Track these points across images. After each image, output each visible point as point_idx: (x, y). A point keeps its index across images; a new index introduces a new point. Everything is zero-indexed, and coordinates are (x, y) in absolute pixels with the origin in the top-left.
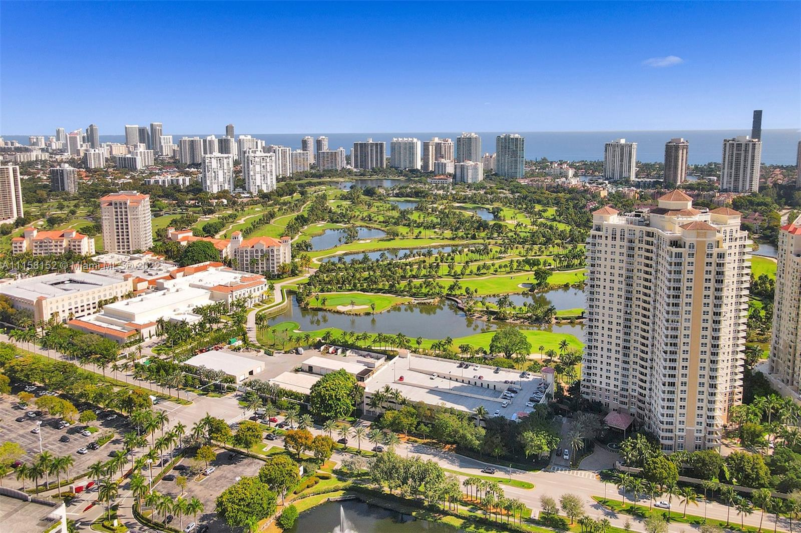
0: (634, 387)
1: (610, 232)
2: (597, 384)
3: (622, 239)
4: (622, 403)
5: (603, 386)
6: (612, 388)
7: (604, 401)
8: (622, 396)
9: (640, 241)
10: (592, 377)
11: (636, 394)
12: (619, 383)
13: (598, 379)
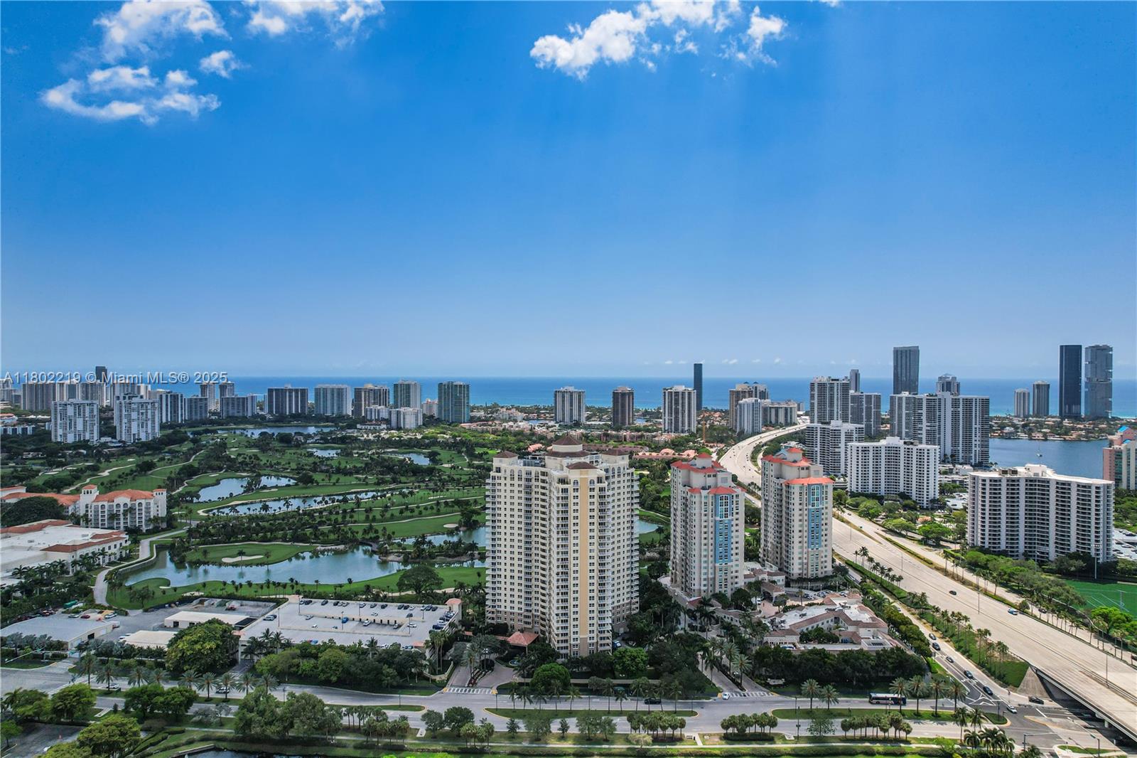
0: (537, 608)
1: (508, 473)
2: (502, 609)
3: (520, 479)
4: (526, 623)
5: (508, 609)
6: (516, 610)
7: (510, 623)
8: (526, 617)
9: (537, 480)
10: (497, 603)
11: (539, 614)
12: (522, 606)
13: (503, 604)
